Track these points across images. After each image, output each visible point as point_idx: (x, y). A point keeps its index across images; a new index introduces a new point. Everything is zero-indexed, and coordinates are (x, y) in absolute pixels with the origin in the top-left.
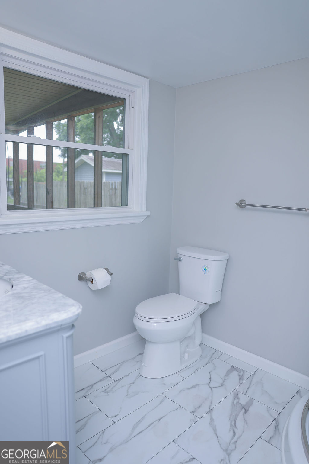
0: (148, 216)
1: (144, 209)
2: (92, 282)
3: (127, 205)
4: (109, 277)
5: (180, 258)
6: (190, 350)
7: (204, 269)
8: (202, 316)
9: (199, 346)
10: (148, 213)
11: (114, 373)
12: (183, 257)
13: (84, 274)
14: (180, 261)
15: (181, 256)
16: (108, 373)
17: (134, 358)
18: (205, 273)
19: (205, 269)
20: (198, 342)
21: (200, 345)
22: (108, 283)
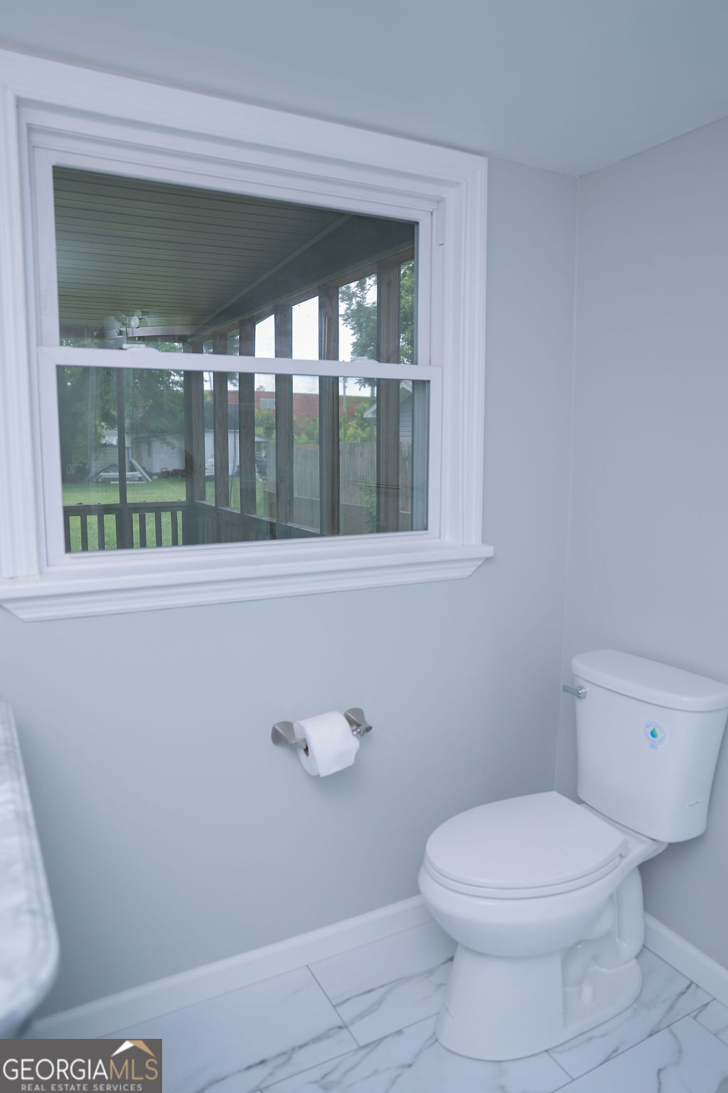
0: (488, 560)
1: (475, 538)
2: (306, 750)
3: (426, 529)
4: (353, 743)
5: (581, 688)
6: (604, 970)
7: (650, 729)
8: (646, 869)
9: (634, 962)
10: (488, 551)
11: (361, 1016)
12: (588, 688)
13: (288, 726)
14: (580, 698)
15: (583, 683)
16: (347, 1012)
17: (431, 972)
18: (652, 746)
19: (653, 734)
20: (630, 946)
21: (638, 957)
22: (350, 761)
